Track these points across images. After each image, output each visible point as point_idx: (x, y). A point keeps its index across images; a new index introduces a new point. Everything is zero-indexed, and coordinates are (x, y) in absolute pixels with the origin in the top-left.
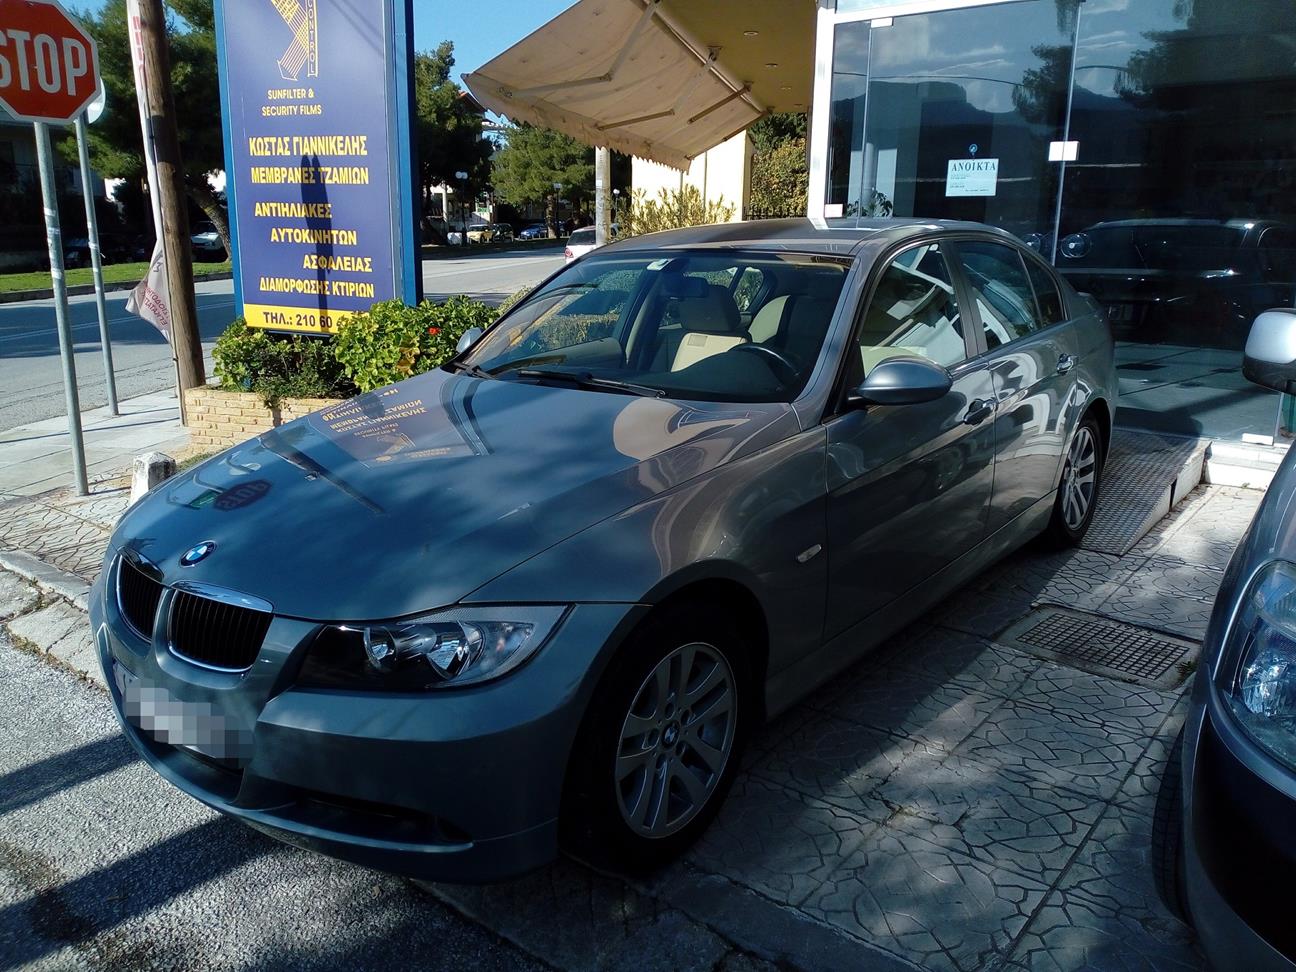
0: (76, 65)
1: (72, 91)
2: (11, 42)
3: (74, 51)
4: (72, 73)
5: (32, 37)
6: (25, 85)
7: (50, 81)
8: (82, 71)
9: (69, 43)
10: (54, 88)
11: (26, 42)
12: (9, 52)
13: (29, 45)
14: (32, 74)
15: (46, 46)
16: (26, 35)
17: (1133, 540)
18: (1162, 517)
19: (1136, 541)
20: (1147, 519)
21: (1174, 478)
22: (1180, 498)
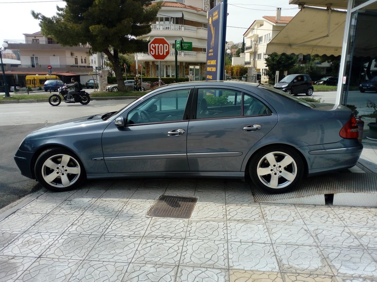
0: (166, 49)
1: (165, 54)
2: (155, 46)
3: (166, 46)
4: (165, 51)
6: (157, 54)
7: (161, 53)
8: (167, 50)
9: (165, 45)
10: (162, 54)
11: (158, 46)
12: (155, 48)
13: (158, 47)
14: (158, 52)
15: (161, 46)
16: (158, 45)
17: (273, 202)
18: (313, 204)
19: (276, 203)
20: (290, 199)
21: (332, 193)
22: (348, 204)
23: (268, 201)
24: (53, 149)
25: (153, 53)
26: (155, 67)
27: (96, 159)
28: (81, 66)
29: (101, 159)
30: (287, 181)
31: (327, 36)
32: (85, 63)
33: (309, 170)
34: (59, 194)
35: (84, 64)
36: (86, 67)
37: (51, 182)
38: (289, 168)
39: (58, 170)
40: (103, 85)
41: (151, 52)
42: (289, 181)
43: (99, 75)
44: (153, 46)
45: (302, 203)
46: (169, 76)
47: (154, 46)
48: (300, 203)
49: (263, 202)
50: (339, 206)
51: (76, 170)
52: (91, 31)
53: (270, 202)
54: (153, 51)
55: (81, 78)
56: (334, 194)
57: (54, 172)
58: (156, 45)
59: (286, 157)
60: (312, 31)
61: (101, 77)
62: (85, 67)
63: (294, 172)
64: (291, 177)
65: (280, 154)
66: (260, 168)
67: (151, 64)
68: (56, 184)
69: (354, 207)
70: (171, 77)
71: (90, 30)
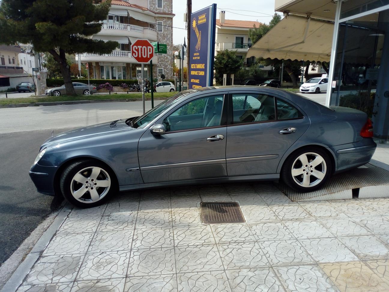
0: (150, 52)
1: (149, 57)
3: (150, 49)
4: (149, 53)
5: (142, 47)
6: (140, 56)
7: (145, 55)
9: (149, 47)
10: (145, 57)
12: (138, 50)
13: (141, 49)
14: (141, 54)
15: (144, 49)
16: (141, 47)
17: (309, 200)
18: (342, 199)
19: (311, 200)
20: (324, 196)
21: (357, 187)
22: (371, 197)
23: (304, 200)
24: (84, 161)
25: (135, 55)
26: (99, 68)
27: (131, 170)
28: (9, 67)
29: (137, 169)
30: (317, 180)
31: (303, 42)
32: (13, 63)
33: (336, 168)
34: (90, 210)
35: (12, 65)
36: (15, 68)
37: (80, 198)
38: (319, 168)
39: (87, 185)
40: (42, 89)
41: (134, 54)
42: (319, 179)
43: (37, 78)
44: (135, 48)
45: (333, 199)
46: (115, 78)
47: (137, 48)
48: (331, 198)
49: (300, 200)
50: (365, 199)
51: (106, 183)
52: (38, 29)
53: (306, 200)
54: (135, 53)
55: (11, 81)
56: (360, 188)
57: (83, 186)
58: (138, 47)
59: (317, 158)
60: (289, 38)
61: (39, 79)
62: (13, 68)
63: (324, 171)
64: (321, 176)
65: (312, 154)
66: (294, 169)
67: (94, 65)
68: (85, 200)
69: (376, 198)
70: (117, 79)
71: (37, 27)
